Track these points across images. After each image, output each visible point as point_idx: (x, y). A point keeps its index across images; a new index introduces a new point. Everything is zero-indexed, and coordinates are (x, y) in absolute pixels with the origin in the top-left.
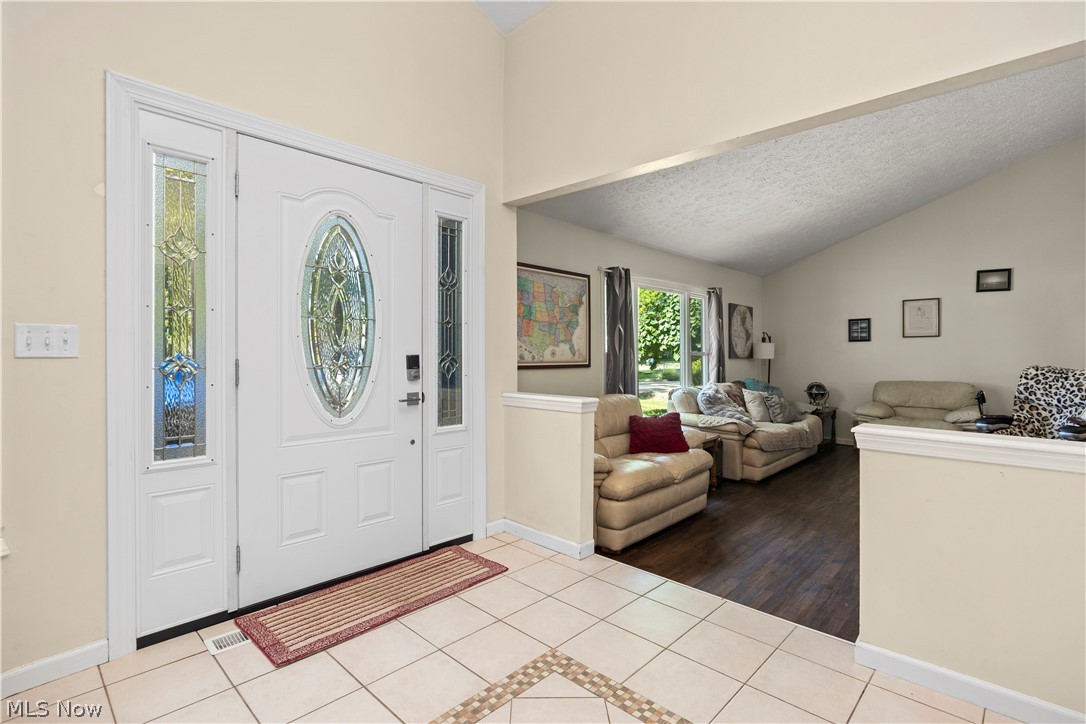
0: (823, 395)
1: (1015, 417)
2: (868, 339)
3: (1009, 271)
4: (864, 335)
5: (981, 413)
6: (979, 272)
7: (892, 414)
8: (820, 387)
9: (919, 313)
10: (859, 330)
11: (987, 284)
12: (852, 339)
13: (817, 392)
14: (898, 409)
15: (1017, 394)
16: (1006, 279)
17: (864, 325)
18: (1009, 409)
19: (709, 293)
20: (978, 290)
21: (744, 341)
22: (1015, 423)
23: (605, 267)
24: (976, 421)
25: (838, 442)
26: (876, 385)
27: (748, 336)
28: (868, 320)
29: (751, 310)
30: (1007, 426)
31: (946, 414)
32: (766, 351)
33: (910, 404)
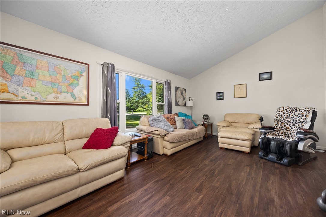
0: (208, 118)
1: (275, 127)
2: (223, 99)
3: (271, 72)
4: (221, 98)
5: (262, 126)
6: (260, 74)
7: (230, 125)
8: (207, 115)
9: (240, 89)
10: (220, 96)
11: (263, 78)
12: (217, 99)
13: (206, 117)
14: (232, 124)
15: (276, 118)
16: (270, 76)
17: (222, 94)
18: (272, 124)
19: (165, 81)
20: (260, 80)
21: (182, 100)
22: (275, 129)
23: (101, 62)
24: (260, 129)
25: (213, 135)
26: (225, 115)
27: (184, 98)
28: (223, 92)
29: (185, 90)
30: (272, 131)
31: (249, 125)
32: (189, 103)
33: (236, 122)
